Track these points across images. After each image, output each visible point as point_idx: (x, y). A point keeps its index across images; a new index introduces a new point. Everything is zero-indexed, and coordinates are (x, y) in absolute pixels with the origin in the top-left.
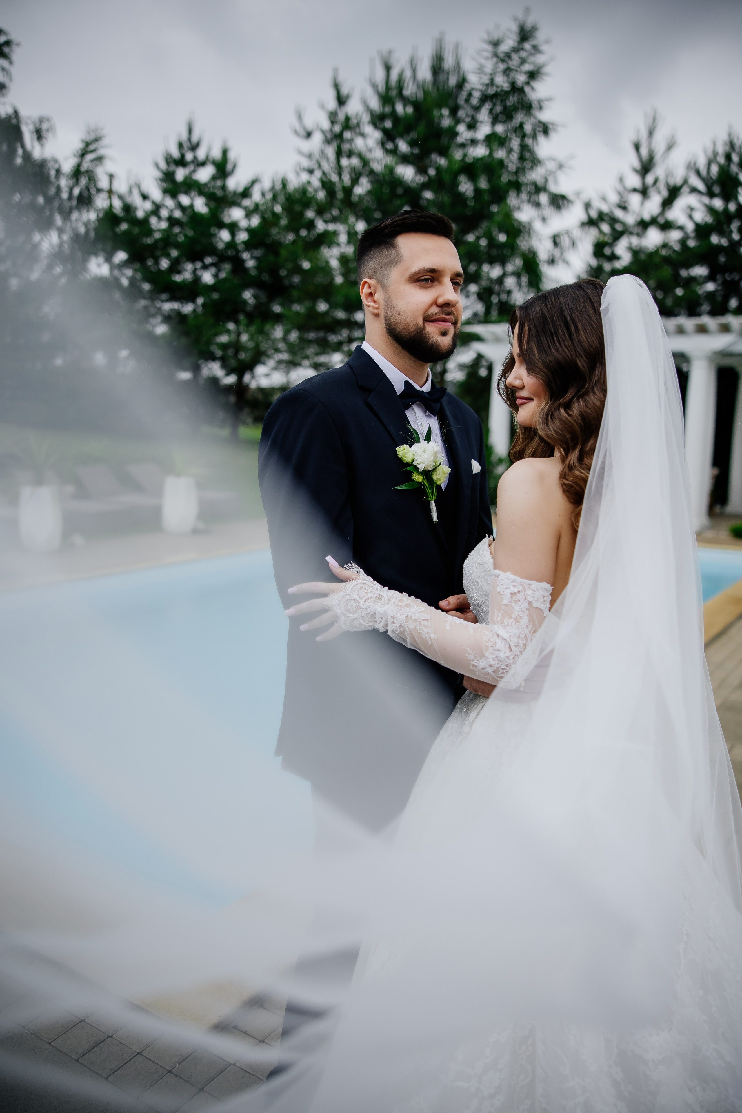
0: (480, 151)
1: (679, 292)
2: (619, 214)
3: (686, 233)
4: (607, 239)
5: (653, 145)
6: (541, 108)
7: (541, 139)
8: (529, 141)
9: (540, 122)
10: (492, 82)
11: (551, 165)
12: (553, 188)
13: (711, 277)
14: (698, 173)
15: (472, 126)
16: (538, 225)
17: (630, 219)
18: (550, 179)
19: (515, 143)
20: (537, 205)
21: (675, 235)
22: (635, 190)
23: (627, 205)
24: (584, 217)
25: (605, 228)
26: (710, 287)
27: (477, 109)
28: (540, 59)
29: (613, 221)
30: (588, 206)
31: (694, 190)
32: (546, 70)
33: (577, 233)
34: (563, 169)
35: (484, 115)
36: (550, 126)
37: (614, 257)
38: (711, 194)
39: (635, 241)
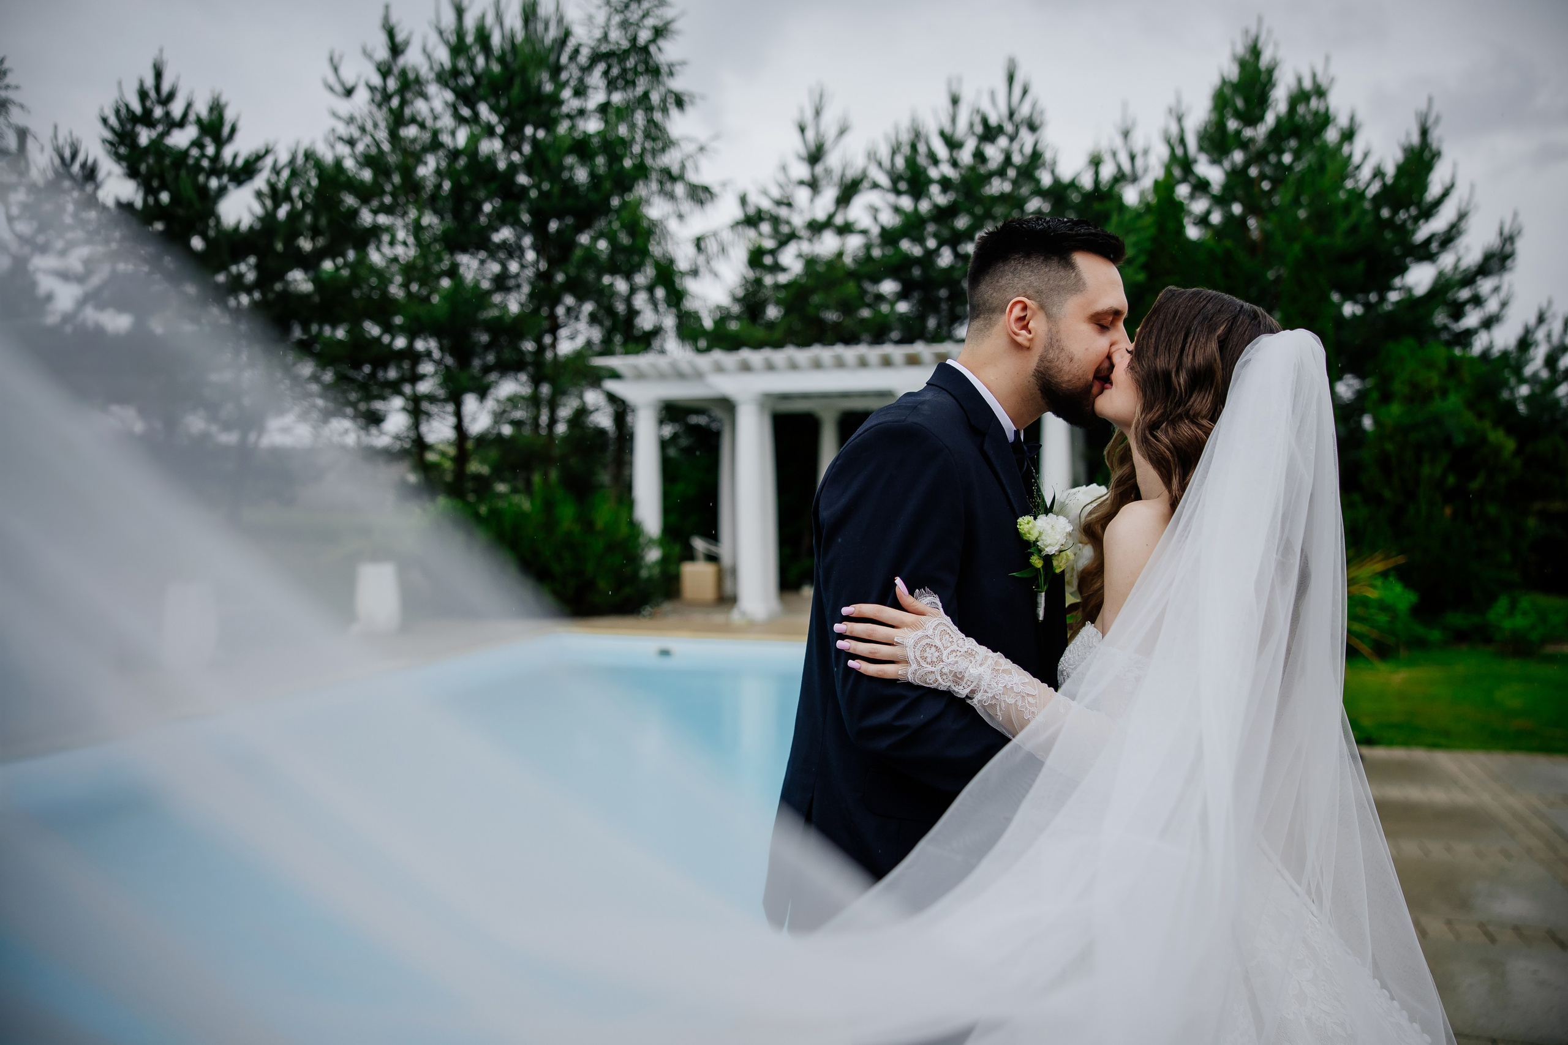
0: (593, 126)
1: (865, 313)
2: (783, 212)
3: (869, 239)
4: (769, 244)
5: (823, 127)
6: (671, 74)
7: (674, 112)
8: (658, 116)
9: (671, 92)
10: (605, 37)
11: (688, 148)
12: (692, 177)
13: (903, 295)
14: (880, 164)
15: (580, 91)
16: (673, 225)
17: (798, 221)
18: (689, 165)
19: (640, 117)
20: (671, 196)
21: (854, 243)
22: (802, 183)
23: (791, 200)
24: (737, 213)
25: (766, 227)
26: (903, 307)
27: (587, 69)
28: (668, 13)
29: (775, 221)
30: (743, 200)
31: (875, 186)
32: (675, 26)
33: (727, 236)
34: (705, 152)
35: (596, 78)
36: (686, 98)
37: (777, 268)
38: (898, 193)
39: (805, 247)
